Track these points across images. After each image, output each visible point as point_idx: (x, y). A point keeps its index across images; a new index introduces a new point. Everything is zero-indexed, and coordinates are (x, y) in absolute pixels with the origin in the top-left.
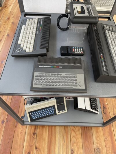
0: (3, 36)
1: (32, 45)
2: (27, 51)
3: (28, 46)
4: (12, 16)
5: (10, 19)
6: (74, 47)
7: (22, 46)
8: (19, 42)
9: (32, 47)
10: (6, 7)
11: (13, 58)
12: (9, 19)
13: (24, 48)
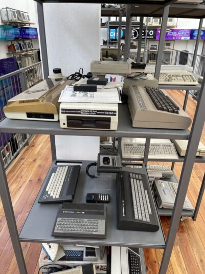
0: (24, 182)
1: (59, 192)
2: (54, 197)
3: (55, 193)
4: (40, 157)
5: (37, 160)
6: (101, 194)
7: (49, 193)
8: (47, 189)
9: (58, 194)
10: (33, 146)
11: (39, 204)
12: (35, 160)
13: (51, 195)
